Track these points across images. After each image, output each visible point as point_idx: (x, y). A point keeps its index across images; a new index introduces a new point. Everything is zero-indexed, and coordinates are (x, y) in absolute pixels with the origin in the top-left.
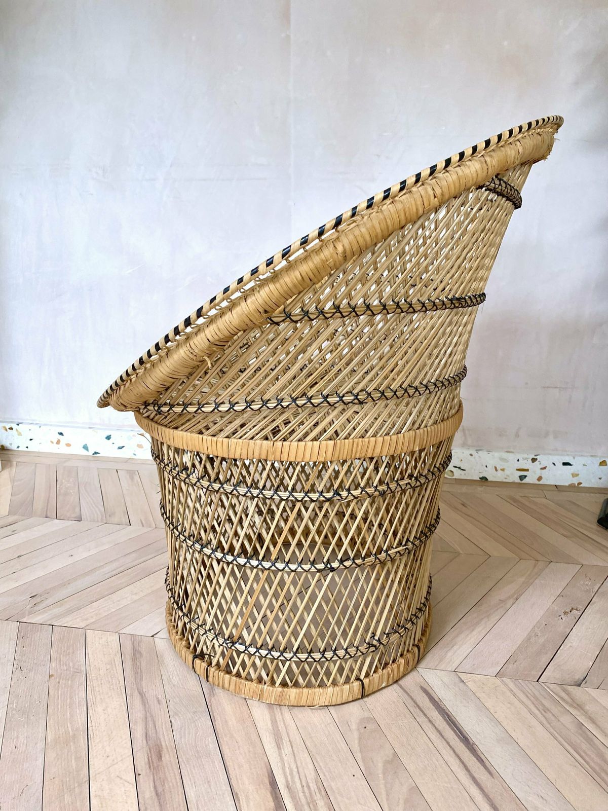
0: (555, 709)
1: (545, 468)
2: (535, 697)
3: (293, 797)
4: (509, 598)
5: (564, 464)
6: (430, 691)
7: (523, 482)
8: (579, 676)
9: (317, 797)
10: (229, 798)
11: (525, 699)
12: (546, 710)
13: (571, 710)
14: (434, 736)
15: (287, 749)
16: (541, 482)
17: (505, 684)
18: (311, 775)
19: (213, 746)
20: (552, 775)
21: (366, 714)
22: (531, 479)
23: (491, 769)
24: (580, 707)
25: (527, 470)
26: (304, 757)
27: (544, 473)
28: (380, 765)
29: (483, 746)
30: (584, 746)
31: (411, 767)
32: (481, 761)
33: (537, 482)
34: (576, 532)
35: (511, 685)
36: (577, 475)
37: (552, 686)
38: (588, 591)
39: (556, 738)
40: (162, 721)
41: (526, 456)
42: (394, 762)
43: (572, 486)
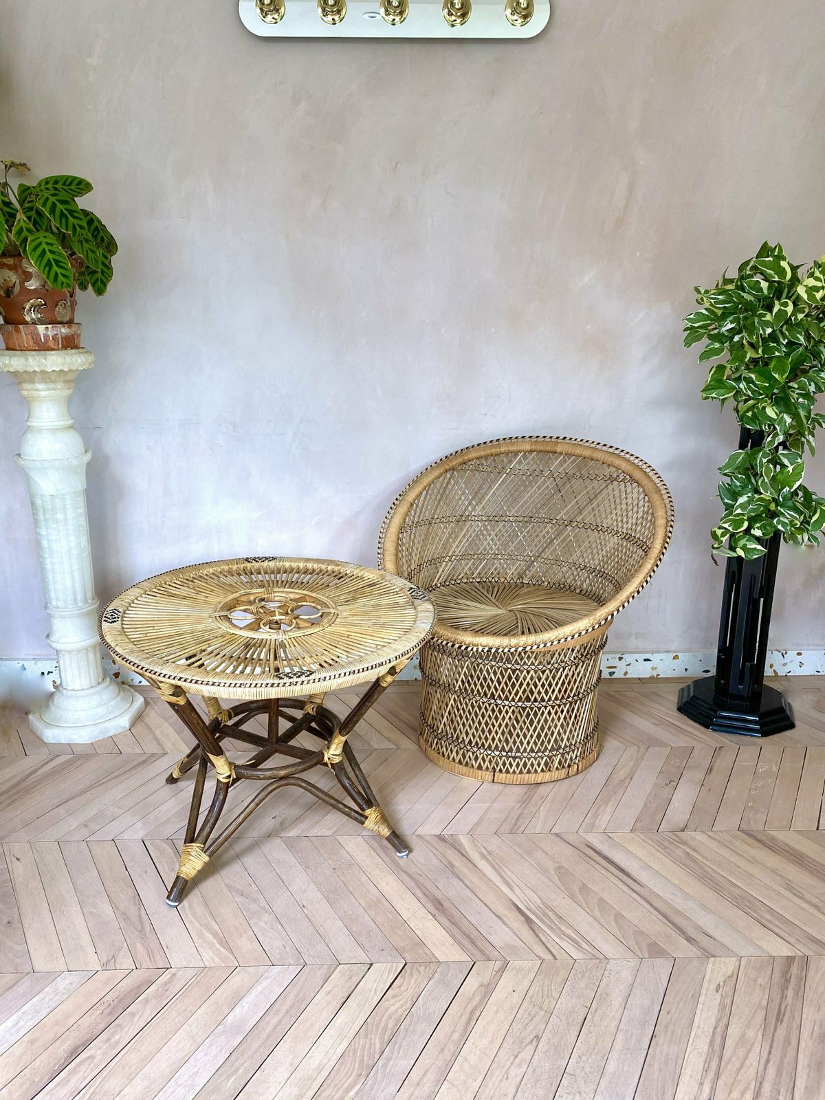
0: (671, 847)
1: (630, 664)
2: (657, 841)
3: (534, 914)
4: (626, 778)
5: (645, 660)
6: (592, 846)
7: (612, 677)
8: (682, 825)
9: (547, 911)
10: (496, 919)
11: (653, 844)
12: (666, 848)
13: (681, 846)
14: (603, 871)
15: (517, 891)
16: (627, 676)
17: (639, 837)
18: (538, 901)
19: (470, 894)
20: (677, 882)
21: (557, 865)
22: (619, 674)
23: (641, 884)
24: (685, 843)
25: (616, 667)
26: (529, 892)
27: (629, 669)
28: (577, 890)
29: (634, 873)
30: (692, 864)
31: (595, 888)
32: (635, 881)
33: (624, 677)
34: (662, 720)
35: (642, 836)
36: (656, 668)
37: (666, 833)
38: (679, 767)
39: (675, 863)
40: (429, 885)
41: (614, 655)
42: (584, 888)
43: (652, 678)
